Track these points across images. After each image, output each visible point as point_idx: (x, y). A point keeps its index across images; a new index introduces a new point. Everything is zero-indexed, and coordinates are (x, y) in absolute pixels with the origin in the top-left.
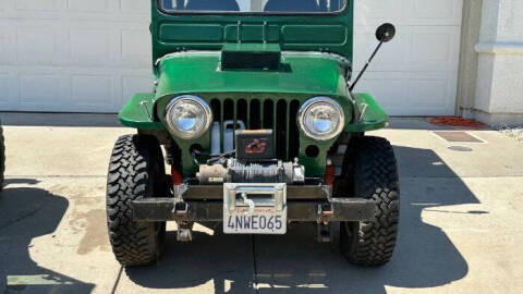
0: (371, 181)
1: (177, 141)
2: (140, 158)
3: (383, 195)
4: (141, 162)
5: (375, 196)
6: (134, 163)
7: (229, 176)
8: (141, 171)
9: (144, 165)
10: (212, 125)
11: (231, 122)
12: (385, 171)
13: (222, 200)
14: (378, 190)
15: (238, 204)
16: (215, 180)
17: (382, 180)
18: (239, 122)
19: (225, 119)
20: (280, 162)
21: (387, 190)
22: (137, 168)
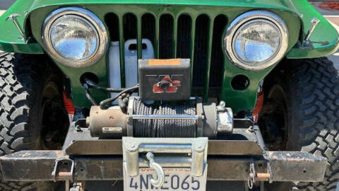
0: (314, 120)
1: (63, 69)
2: (19, 86)
3: (329, 138)
4: (20, 91)
5: (319, 139)
6: (11, 93)
7: (130, 128)
8: (19, 104)
9: (24, 96)
10: (109, 47)
11: (134, 42)
12: (333, 107)
13: (121, 156)
14: (323, 132)
15: (141, 164)
16: (111, 129)
17: (329, 119)
18: (145, 41)
19: (126, 38)
20: (199, 105)
21: (334, 132)
22: (15, 100)
